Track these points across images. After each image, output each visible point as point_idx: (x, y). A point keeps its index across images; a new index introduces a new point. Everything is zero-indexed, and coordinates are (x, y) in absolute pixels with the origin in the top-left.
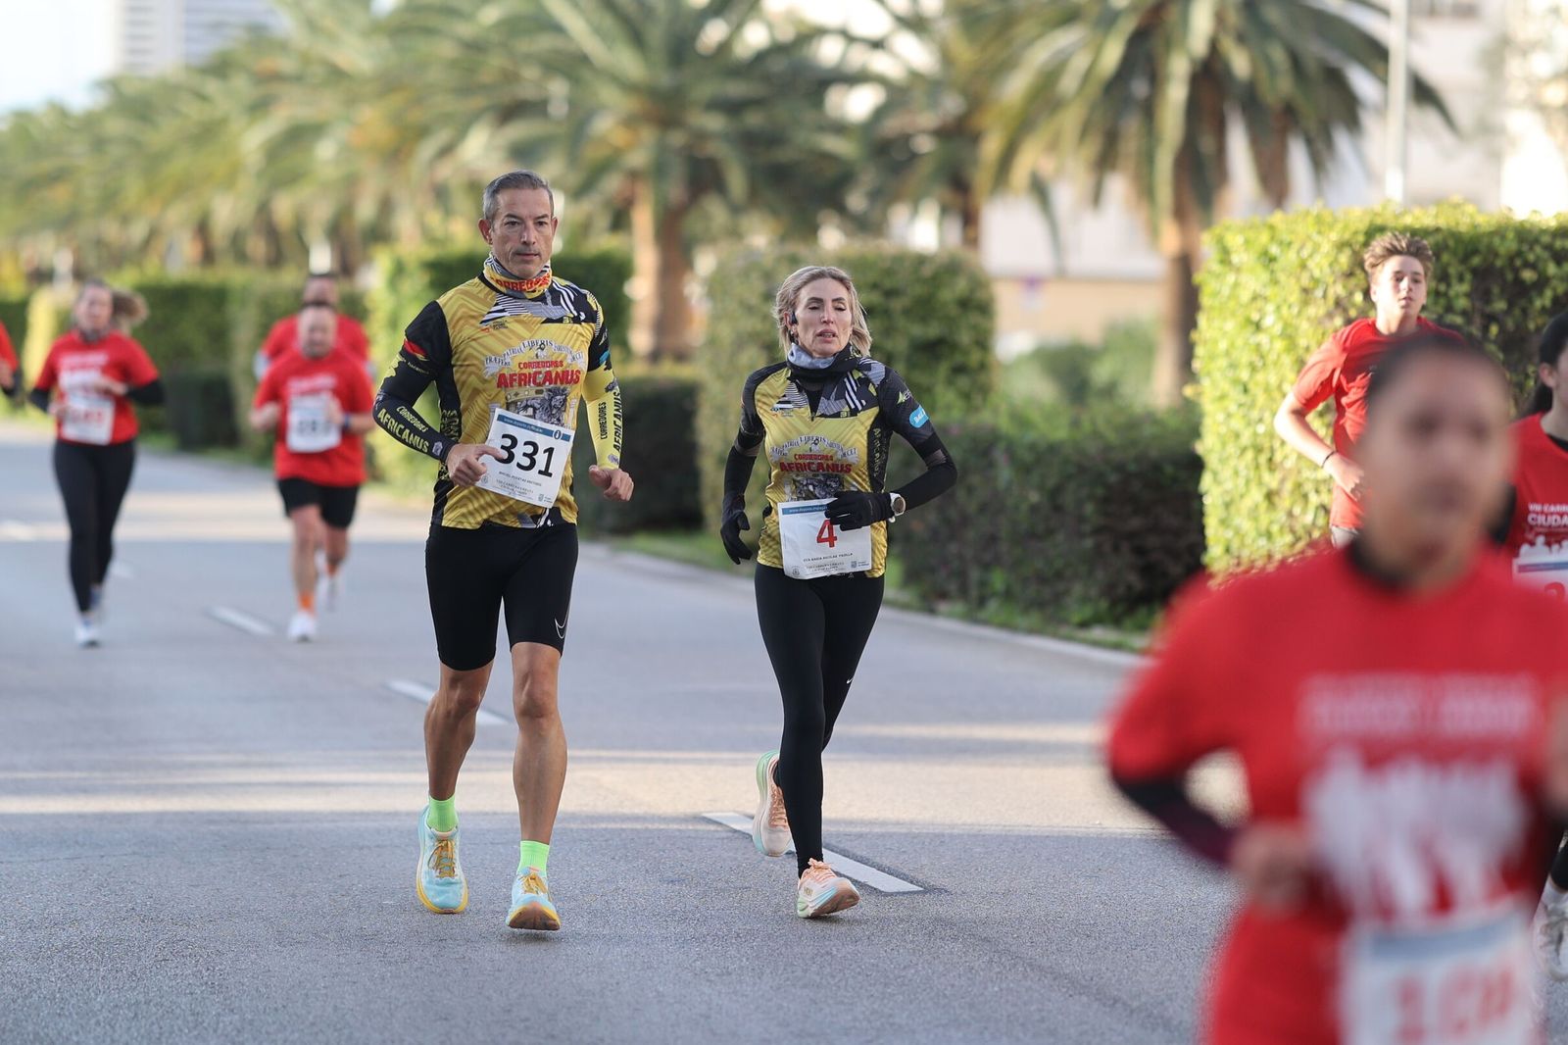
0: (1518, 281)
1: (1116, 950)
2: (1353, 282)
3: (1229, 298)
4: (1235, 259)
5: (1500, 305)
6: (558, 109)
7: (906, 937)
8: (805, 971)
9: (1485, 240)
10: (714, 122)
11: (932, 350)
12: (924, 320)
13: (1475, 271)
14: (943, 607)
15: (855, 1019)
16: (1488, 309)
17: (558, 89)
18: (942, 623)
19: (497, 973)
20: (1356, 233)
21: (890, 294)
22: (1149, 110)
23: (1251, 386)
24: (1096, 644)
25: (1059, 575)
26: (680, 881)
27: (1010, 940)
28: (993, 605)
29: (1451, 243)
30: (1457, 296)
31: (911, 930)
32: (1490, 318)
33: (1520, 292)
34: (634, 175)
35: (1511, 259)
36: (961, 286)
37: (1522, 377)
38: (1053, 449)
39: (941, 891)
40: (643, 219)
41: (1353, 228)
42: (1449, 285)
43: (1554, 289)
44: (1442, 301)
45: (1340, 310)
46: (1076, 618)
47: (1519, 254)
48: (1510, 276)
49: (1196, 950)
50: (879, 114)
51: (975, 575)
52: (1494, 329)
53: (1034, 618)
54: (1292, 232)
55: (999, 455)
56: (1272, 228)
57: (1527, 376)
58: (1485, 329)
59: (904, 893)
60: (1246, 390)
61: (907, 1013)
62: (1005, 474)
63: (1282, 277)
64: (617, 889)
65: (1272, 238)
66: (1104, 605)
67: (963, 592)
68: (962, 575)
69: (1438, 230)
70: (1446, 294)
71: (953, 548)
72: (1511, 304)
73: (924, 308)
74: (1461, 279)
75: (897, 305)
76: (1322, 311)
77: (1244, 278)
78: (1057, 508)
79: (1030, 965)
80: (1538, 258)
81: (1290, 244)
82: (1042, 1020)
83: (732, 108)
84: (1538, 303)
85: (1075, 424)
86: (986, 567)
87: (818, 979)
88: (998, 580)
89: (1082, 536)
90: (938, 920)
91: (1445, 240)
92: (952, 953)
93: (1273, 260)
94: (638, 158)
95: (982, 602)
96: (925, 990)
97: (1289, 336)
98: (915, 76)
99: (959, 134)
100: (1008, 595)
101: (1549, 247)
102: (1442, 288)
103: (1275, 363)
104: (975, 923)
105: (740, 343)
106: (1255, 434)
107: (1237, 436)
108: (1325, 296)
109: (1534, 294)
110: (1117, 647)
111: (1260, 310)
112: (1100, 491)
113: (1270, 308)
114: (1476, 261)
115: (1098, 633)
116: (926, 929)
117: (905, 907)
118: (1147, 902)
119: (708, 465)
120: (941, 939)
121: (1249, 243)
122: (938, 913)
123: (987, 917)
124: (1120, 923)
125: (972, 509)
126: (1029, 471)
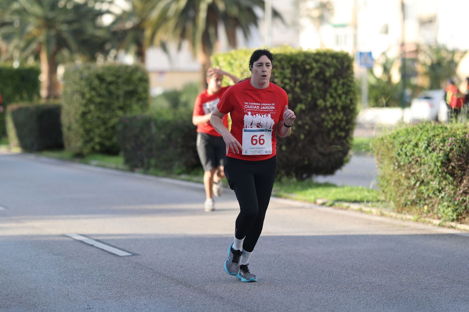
0: (305, 69)
1: (190, 271)
5: (299, 76)
6: (17, 24)
7: (127, 269)
8: (97, 280)
9: (295, 57)
10: (64, 28)
11: (131, 94)
12: (128, 85)
13: (292, 66)
14: (137, 170)
15: (113, 294)
16: (296, 77)
17: (16, 19)
18: (137, 175)
19: (4, 284)
21: (118, 77)
22: (194, 21)
24: (183, 180)
25: (171, 160)
26: (59, 255)
27: (158, 269)
28: (152, 170)
29: (285, 58)
30: (287, 73)
31: (129, 267)
32: (297, 80)
33: (305, 72)
34: (40, 44)
35: (302, 62)
36: (139, 75)
37: (306, 97)
38: (168, 122)
39: (137, 255)
40: (44, 57)
42: (284, 70)
43: (315, 71)
46: (177, 172)
47: (305, 61)
48: (302, 67)
49: (214, 270)
50: (114, 23)
51: (146, 160)
52: (298, 83)
53: (164, 173)
54: (237, 56)
55: (152, 125)
58: (295, 83)
59: (126, 256)
61: (128, 292)
62: (154, 130)
64: (40, 258)
65: (232, 58)
66: (184, 168)
67: (143, 166)
68: (142, 161)
69: (280, 55)
70: (283, 73)
71: (139, 153)
72: (303, 76)
73: (128, 81)
74: (288, 68)
75: (120, 81)
78: (170, 140)
79: (165, 276)
80: (310, 62)
81: (237, 59)
82: (168, 292)
83: (69, 23)
84: (311, 75)
85: (175, 114)
86: (149, 158)
87: (101, 282)
88: (153, 162)
89: (178, 148)
90: (137, 263)
91: (282, 57)
92: (141, 273)
93: (232, 64)
94: (41, 38)
95: (148, 168)
96: (133, 285)
98: (124, 12)
99: (139, 29)
100: (156, 166)
101: (314, 59)
104: (148, 264)
105: (74, 92)
109: (309, 72)
110: (189, 180)
112: (183, 134)
114: (292, 63)
115: (184, 176)
116: (133, 266)
117: (127, 260)
118: (199, 256)
119: (65, 130)
120: (138, 269)
121: (225, 60)
122: (137, 262)
123: (151, 262)
124: (191, 263)
125: (144, 141)
126: (161, 129)
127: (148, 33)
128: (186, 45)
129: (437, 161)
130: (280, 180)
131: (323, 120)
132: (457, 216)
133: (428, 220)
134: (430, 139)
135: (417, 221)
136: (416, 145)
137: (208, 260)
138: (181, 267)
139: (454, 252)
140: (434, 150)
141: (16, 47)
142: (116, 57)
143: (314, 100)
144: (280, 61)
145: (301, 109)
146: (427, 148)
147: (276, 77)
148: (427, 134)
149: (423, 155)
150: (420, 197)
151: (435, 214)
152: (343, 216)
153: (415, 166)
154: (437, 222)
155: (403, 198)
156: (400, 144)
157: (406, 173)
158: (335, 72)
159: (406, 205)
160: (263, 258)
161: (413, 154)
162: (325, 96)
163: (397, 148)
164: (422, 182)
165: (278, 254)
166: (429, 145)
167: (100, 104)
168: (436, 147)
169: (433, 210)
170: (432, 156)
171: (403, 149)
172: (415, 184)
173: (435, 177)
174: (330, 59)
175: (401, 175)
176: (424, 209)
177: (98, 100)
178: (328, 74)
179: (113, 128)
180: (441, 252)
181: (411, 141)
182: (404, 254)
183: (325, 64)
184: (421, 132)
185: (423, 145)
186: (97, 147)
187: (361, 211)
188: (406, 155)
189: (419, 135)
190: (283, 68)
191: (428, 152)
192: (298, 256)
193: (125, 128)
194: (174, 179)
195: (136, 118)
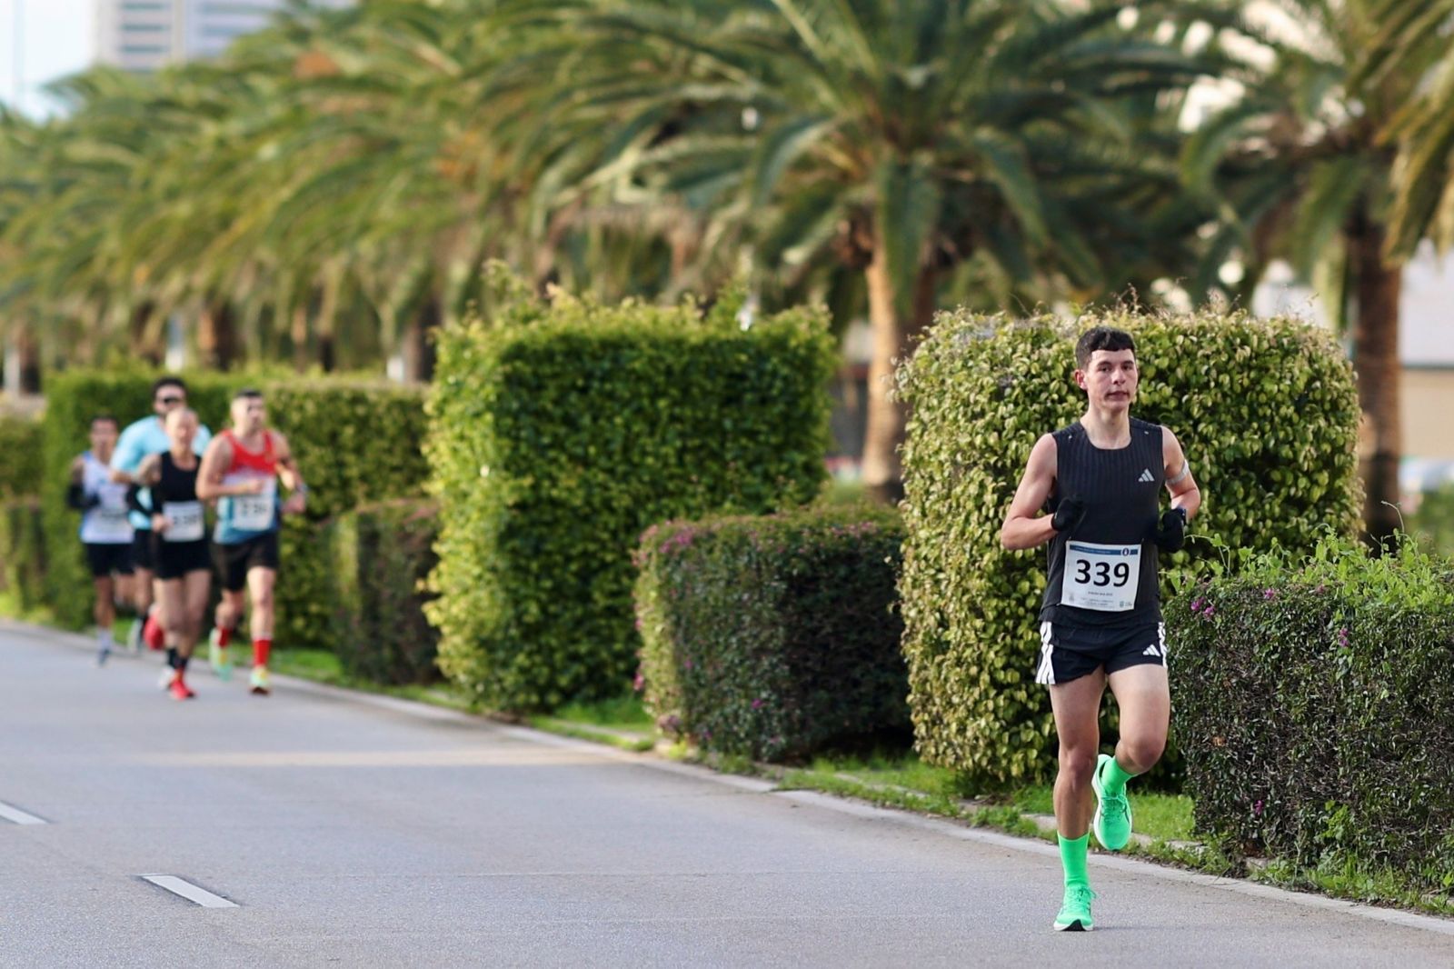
6: (750, 118)
10: (985, 134)
14: (1255, 864)
17: (748, 87)
25: (1422, 812)
28: (1327, 858)
34: (860, 217)
36: (1297, 374)
38: (1410, 619)
40: (877, 280)
46: (1448, 881)
50: (1227, 120)
51: (1302, 814)
55: (1335, 628)
62: (1344, 658)
67: (1285, 840)
68: (1285, 815)
78: (1418, 711)
83: (1014, 116)
86: (1318, 803)
94: (869, 192)
95: (1311, 855)
98: (1288, 57)
99: (1360, 148)
100: (1349, 842)
119: (913, 650)
125: (1296, 714)
126: (1378, 652)
141: (744, 232)
142: (1242, 295)
193: (1204, 647)
194: (1433, 911)
195: (1255, 592)
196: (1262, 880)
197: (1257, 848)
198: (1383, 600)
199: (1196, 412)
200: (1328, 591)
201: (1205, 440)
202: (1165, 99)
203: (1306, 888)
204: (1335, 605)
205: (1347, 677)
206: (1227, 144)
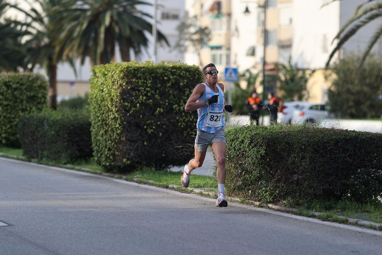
0: (163, 80)
1: (50, 238)
2: (124, 80)
3: (96, 84)
4: (97, 75)
5: (159, 85)
9: (155, 70)
11: (32, 99)
12: (30, 91)
13: (153, 77)
14: (33, 160)
16: (156, 86)
18: (32, 164)
20: (124, 68)
21: (21, 85)
23: (101, 105)
24: (67, 168)
25: (59, 152)
27: (26, 236)
28: (44, 159)
29: (147, 70)
30: (149, 83)
31: (3, 234)
32: (157, 89)
33: (164, 82)
35: (162, 74)
36: (39, 82)
37: (164, 102)
38: (57, 121)
39: (12, 225)
41: (124, 67)
42: (147, 81)
43: (172, 81)
44: (145, 84)
45: (121, 87)
46: (63, 162)
47: (163, 73)
48: (161, 78)
49: (70, 238)
50: (28, 42)
51: (40, 152)
52: (158, 91)
53: (54, 162)
54: (110, 68)
55: (45, 123)
56: (105, 67)
57: (166, 102)
58: (156, 91)
59: (3, 226)
60: (100, 107)
62: (46, 127)
63: (108, 79)
65: (105, 70)
66: (69, 159)
67: (37, 156)
68: (37, 152)
69: (144, 67)
70: (146, 83)
71: (35, 146)
72: (162, 85)
73: (30, 88)
74: (150, 80)
75: (23, 87)
76: (117, 87)
77: (99, 79)
78: (58, 136)
79: (29, 242)
80: (168, 74)
81: (109, 71)
84: (168, 85)
85: (63, 115)
86: (43, 150)
88: (46, 153)
89: (65, 142)
90: (10, 232)
91: (146, 70)
92: (11, 239)
93: (106, 75)
95: (42, 158)
97: (109, 93)
98: (39, 32)
100: (48, 157)
101: (170, 71)
102: (145, 81)
103: (106, 99)
104: (18, 232)
106: (102, 117)
107: (98, 117)
108: (117, 84)
109: (167, 83)
110: (72, 169)
111: (102, 87)
112: (68, 131)
113: (105, 86)
114: (153, 75)
115: (68, 165)
116: (6, 234)
117: (3, 229)
118: (61, 227)
120: (9, 236)
121: (100, 71)
122: (10, 230)
123: (22, 231)
124: (53, 232)
125: (39, 136)
126: (52, 126)
127: (57, 49)
128: (88, 60)
129: (258, 155)
130: (141, 169)
131: (178, 121)
132: (273, 199)
133: (250, 201)
134: (253, 136)
135: (243, 202)
136: (243, 141)
137: (67, 230)
138: (45, 235)
139: (264, 227)
140: (255, 146)
142: (31, 70)
143: (171, 105)
144: (143, 73)
145: (159, 112)
146: (250, 144)
147: (140, 86)
148: (250, 133)
149: (247, 149)
150: (245, 183)
151: (257, 196)
152: (186, 198)
153: (242, 158)
154: (257, 203)
155: (233, 184)
156: (231, 141)
157: (235, 163)
158: (187, 83)
159: (234, 190)
160: (112, 229)
161: (240, 149)
162: (180, 102)
163: (228, 144)
164: (247, 172)
165: (125, 226)
166: (251, 142)
167: (7, 105)
168: (257, 143)
169: (255, 194)
170: (254, 150)
171: (233, 145)
172: (241, 173)
173: (256, 167)
174: (184, 72)
175: (232, 165)
176: (249, 193)
177: (5, 103)
178: (181, 84)
179: (16, 125)
180: (253, 227)
181: (238, 139)
182: (224, 228)
183: (179, 75)
184: (246, 131)
185: (247, 142)
186: (4, 141)
187: (201, 194)
188: (235, 149)
189: (244, 134)
190: (145, 79)
191: (251, 147)
192: (140, 228)
193: (24, 125)
194: (61, 167)
195: (32, 117)
196: (34, 162)
197: (33, 157)
198: (53, 118)
199: (23, 89)
200: (44, 117)
201: (25, 93)
202: (19, 39)
203: (41, 164)
204: (45, 119)
205: (47, 131)
206: (29, 46)
